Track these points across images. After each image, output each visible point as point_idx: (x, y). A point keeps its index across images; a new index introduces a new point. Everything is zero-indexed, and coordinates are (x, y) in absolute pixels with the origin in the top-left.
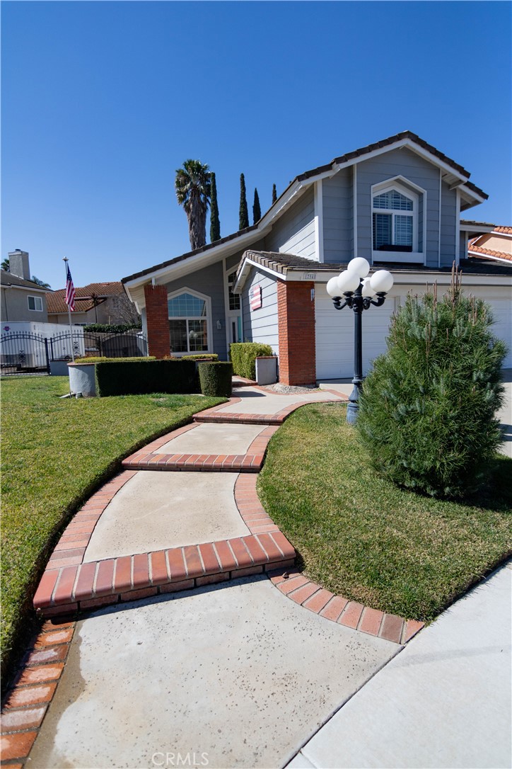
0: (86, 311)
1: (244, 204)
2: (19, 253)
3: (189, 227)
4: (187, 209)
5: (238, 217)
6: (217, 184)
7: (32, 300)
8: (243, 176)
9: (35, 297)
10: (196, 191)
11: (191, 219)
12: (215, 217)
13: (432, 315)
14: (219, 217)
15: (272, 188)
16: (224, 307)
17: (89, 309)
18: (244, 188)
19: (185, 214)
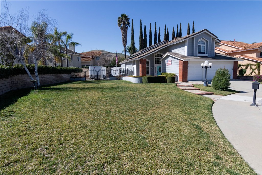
0: (90, 61)
1: (141, 29)
3: (122, 35)
4: (122, 29)
5: (139, 33)
8: (141, 20)
9: (79, 57)
10: (124, 24)
11: (123, 32)
13: (222, 71)
16: (153, 63)
19: (121, 31)
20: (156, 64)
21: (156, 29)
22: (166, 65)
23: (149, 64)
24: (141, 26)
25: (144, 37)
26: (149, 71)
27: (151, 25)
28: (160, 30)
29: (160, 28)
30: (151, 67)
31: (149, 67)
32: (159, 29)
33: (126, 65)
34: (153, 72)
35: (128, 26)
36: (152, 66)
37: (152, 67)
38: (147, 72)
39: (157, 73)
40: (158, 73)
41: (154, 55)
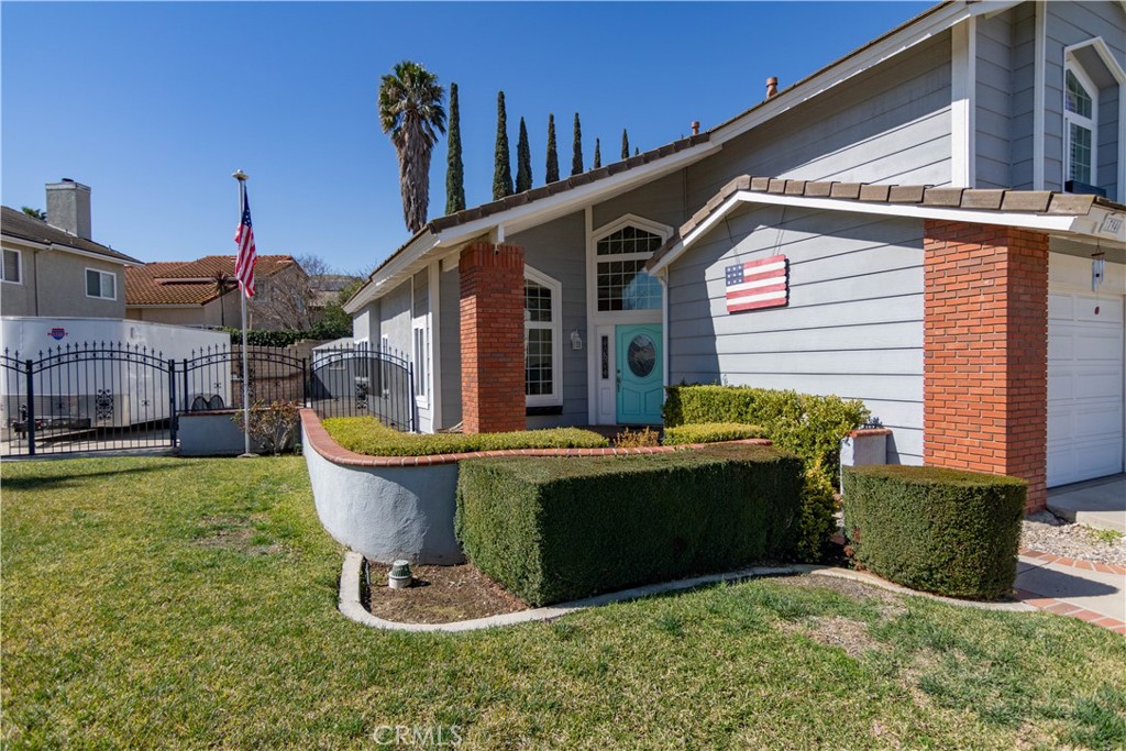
0: (203, 304)
1: (503, 140)
2: (71, 186)
3: (400, 171)
4: (400, 142)
5: (493, 161)
6: (459, 103)
7: (94, 278)
8: (502, 96)
9: (101, 272)
10: (414, 114)
11: (405, 158)
12: (456, 155)
14: (462, 156)
15: (548, 121)
16: (584, 303)
17: (209, 301)
18: (503, 115)
19: (396, 149)
20: (603, 306)
21: (578, 147)
22: (717, 307)
23: (548, 304)
24: (502, 125)
25: (518, 181)
26: (548, 363)
27: (552, 126)
28: (598, 151)
29: (598, 146)
30: (565, 331)
31: (548, 334)
32: (594, 151)
33: (380, 321)
34: (586, 372)
35: (436, 130)
36: (577, 322)
37: (574, 336)
38: (534, 374)
39: (618, 380)
40: (623, 384)
41: (593, 237)
